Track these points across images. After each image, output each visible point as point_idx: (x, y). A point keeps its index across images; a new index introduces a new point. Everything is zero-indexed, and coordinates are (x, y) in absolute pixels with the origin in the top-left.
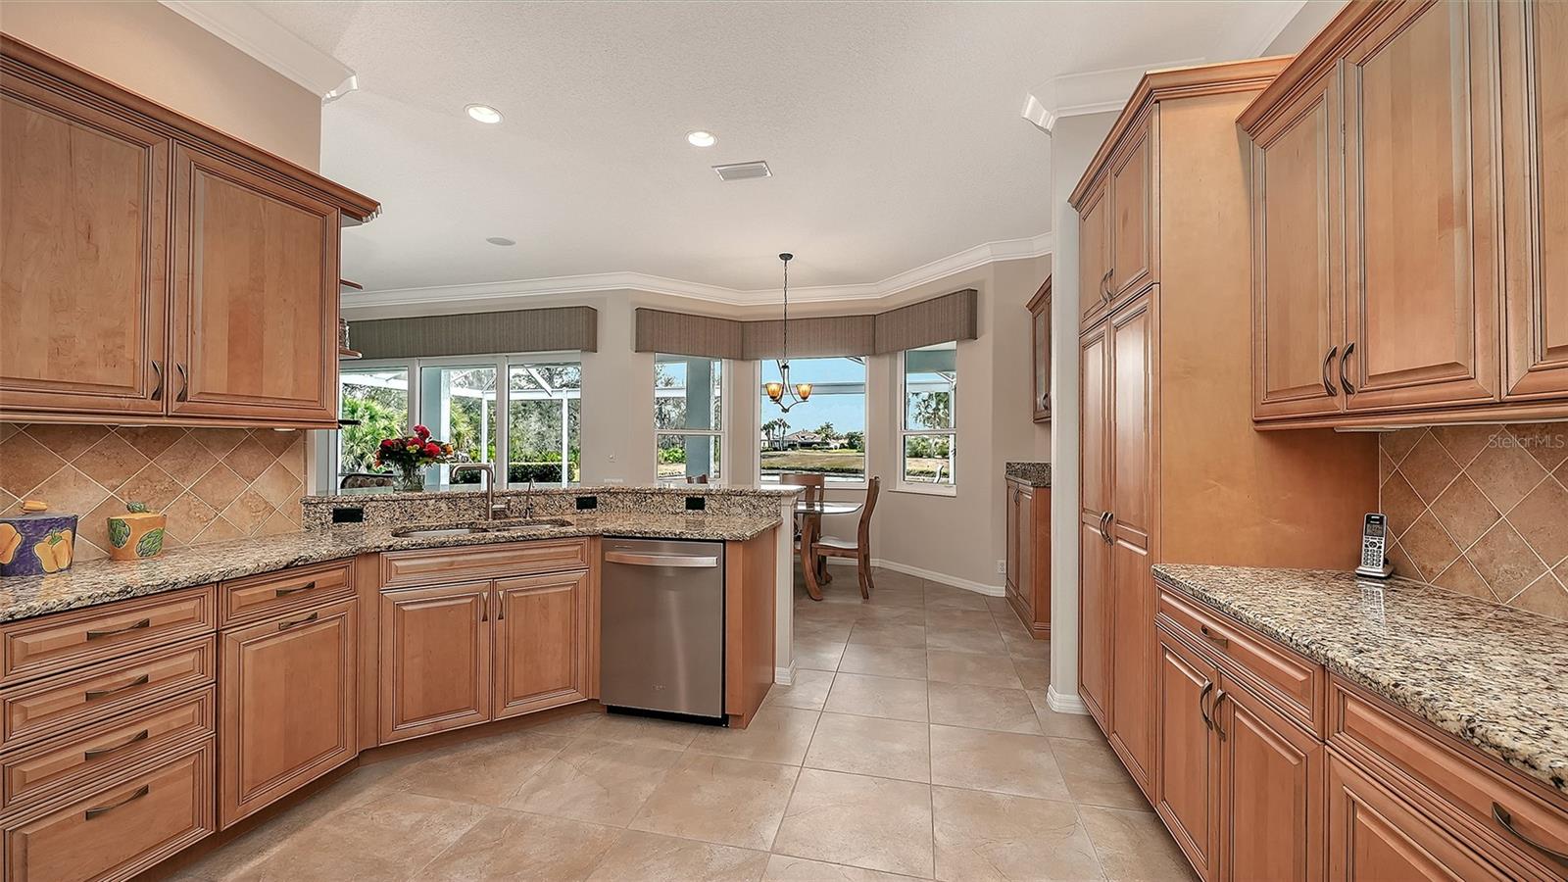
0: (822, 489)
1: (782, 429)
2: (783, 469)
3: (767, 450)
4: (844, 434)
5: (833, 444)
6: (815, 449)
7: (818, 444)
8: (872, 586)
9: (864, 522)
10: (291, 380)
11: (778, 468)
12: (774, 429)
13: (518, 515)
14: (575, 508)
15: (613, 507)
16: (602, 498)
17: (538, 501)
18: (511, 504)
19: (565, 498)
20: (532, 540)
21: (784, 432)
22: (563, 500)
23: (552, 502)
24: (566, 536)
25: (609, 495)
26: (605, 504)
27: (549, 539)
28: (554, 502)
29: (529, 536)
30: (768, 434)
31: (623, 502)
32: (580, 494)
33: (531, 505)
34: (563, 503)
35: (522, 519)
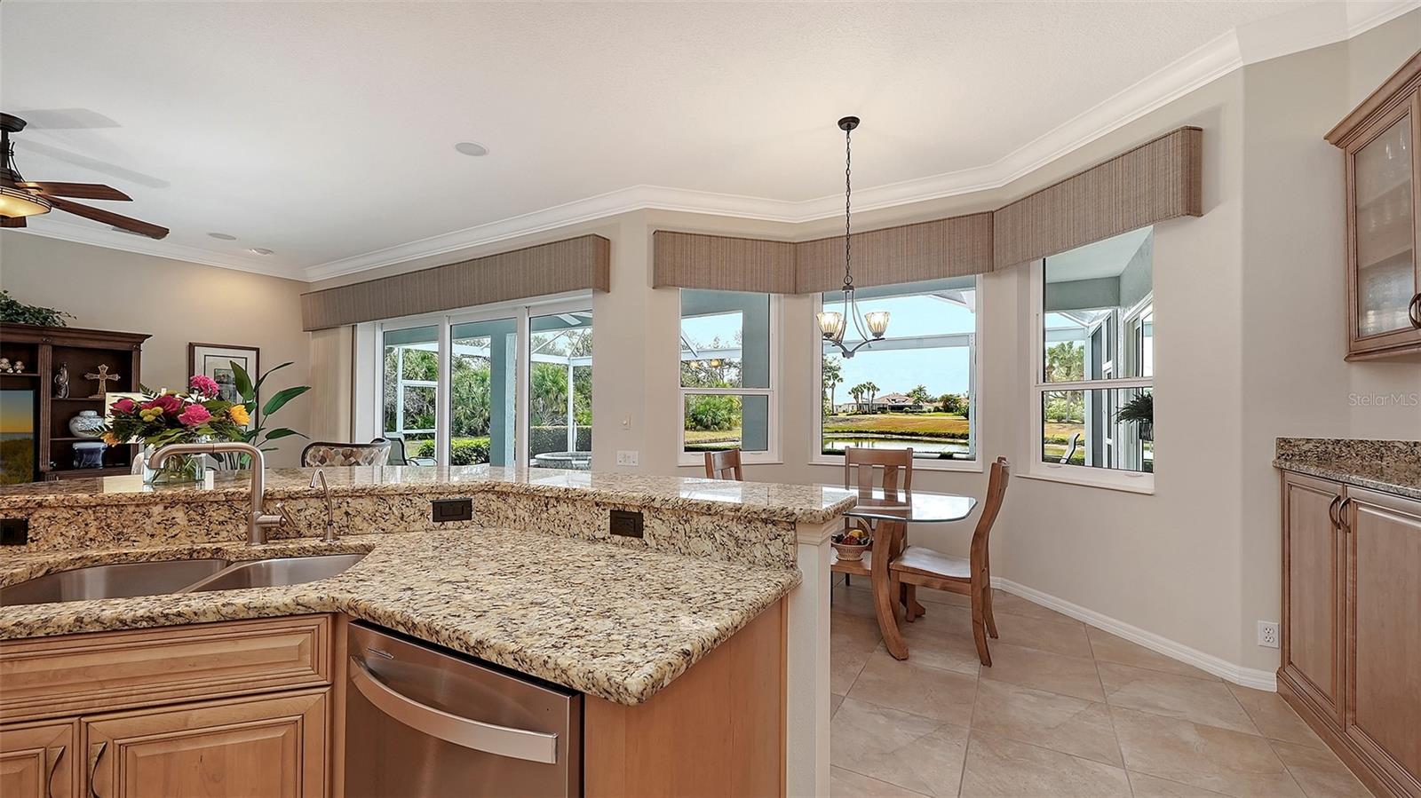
0: (909, 470)
1: (871, 392)
2: (872, 432)
3: (856, 414)
4: (939, 397)
5: (926, 407)
6: (907, 412)
7: (910, 407)
8: (994, 636)
9: (980, 536)
11: (866, 432)
12: (862, 392)
13: (319, 531)
14: (431, 520)
15: (501, 518)
16: (482, 501)
17: (359, 507)
18: (307, 513)
19: (411, 500)
20: (176, 625)
21: (873, 395)
22: (407, 506)
23: (387, 509)
24: (262, 616)
25: (494, 497)
26: (488, 512)
27: (218, 622)
28: (390, 509)
29: (166, 616)
30: (856, 397)
31: (514, 509)
32: (440, 493)
33: (347, 514)
34: (407, 512)
35: (316, 542)
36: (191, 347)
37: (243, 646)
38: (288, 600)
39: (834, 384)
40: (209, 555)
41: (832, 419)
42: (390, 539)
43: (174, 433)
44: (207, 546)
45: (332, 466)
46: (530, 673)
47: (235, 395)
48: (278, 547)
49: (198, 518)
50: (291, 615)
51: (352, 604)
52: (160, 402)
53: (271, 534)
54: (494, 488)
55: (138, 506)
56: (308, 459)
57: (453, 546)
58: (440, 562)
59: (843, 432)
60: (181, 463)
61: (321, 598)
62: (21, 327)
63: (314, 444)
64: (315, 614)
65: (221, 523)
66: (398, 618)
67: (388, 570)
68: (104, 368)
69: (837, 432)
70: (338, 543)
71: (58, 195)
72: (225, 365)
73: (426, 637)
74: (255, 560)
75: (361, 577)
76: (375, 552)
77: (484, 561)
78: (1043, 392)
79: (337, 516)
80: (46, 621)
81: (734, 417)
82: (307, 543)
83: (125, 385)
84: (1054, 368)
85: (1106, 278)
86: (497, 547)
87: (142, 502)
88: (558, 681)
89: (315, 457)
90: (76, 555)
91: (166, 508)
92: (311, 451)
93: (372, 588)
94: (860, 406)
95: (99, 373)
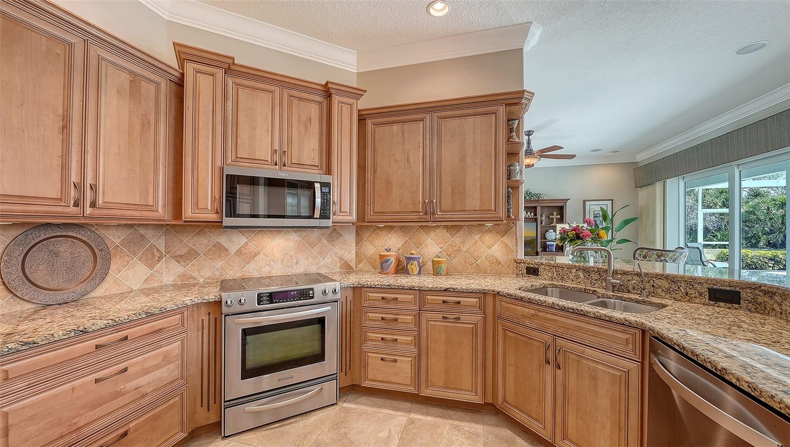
10: (479, 201)
13: (639, 292)
14: (707, 299)
15: (768, 309)
16: (749, 294)
17: (660, 284)
18: (632, 282)
19: (692, 285)
20: (580, 314)
22: (690, 288)
23: (677, 288)
24: (610, 320)
25: (760, 294)
26: (754, 301)
27: (594, 318)
28: (679, 288)
29: (577, 310)
31: (780, 305)
32: (714, 284)
33: (653, 286)
34: (690, 291)
35: (637, 297)
36: (584, 202)
37: (603, 331)
38: (622, 316)
40: (591, 292)
42: (678, 304)
43: (579, 242)
44: (591, 288)
45: (650, 261)
46: (760, 399)
47: (602, 222)
48: (619, 295)
49: (587, 276)
50: (623, 324)
51: (651, 328)
52: (574, 230)
53: (616, 289)
54: (760, 287)
55: (568, 268)
56: (637, 256)
57: (721, 317)
58: (708, 323)
60: (581, 253)
61: (636, 321)
62: (533, 201)
63: (640, 248)
64: (634, 327)
65: (596, 280)
66: (675, 341)
67: (673, 318)
68: (555, 213)
70: (648, 299)
71: (543, 153)
72: (597, 208)
73: (691, 355)
74: (610, 299)
75: (657, 317)
76: (668, 308)
77: (744, 331)
79: (648, 286)
80: (545, 301)
82: (633, 296)
83: (561, 220)
86: (759, 326)
87: (570, 267)
88: (783, 411)
89: (640, 255)
90: (551, 283)
91: (577, 271)
92: (638, 252)
93: (662, 324)
95: (553, 215)
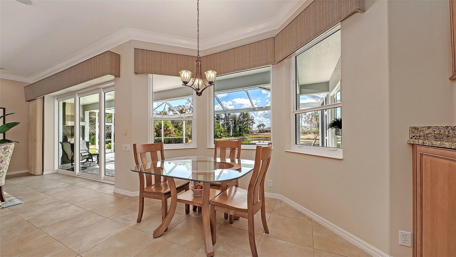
2: (263, 138)
3: (258, 133)
11: (261, 138)
12: (261, 127)
21: (264, 127)
30: (259, 128)
39: (252, 124)
41: (252, 134)
59: (254, 138)
69: (252, 138)
78: (296, 114)
81: (222, 134)
84: (313, 119)
85: (324, 82)
94: (260, 131)
